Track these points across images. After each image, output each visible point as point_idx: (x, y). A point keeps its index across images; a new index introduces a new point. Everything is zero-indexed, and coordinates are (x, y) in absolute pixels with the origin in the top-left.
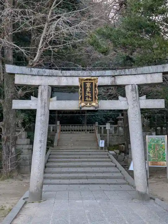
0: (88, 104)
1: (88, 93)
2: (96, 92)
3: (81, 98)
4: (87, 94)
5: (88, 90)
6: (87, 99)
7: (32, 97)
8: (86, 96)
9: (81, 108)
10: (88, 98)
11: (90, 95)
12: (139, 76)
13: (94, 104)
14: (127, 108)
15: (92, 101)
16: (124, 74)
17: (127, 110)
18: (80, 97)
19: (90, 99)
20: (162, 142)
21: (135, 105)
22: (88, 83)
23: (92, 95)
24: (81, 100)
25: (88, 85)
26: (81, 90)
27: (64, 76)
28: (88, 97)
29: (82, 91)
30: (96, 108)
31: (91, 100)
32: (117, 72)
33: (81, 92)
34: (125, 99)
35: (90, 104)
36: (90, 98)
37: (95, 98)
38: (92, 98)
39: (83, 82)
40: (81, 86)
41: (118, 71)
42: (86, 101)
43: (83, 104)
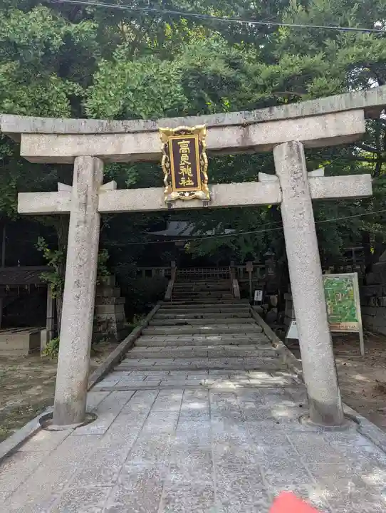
0: (187, 194)
1: (185, 166)
2: (202, 162)
3: (169, 180)
4: (183, 170)
5: (184, 158)
6: (183, 182)
7: (61, 186)
8: (181, 176)
9: (170, 205)
10: (187, 179)
11: (189, 171)
12: (307, 120)
13: (199, 193)
14: (279, 201)
15: (196, 185)
16: (269, 118)
17: (280, 204)
18: (166, 177)
19: (190, 182)
20: (349, 286)
21: (299, 189)
22: (184, 142)
23: (194, 171)
24: (169, 184)
25: (184, 147)
26: (166, 159)
27: (129, 133)
28: (186, 176)
29: (170, 162)
30: (205, 203)
31: (193, 184)
32: (253, 116)
33: (168, 165)
34: (273, 178)
35: (190, 195)
36: (191, 178)
37: (203, 178)
38: (194, 179)
39: (170, 139)
40: (166, 149)
41: (254, 112)
42: (182, 186)
43: (174, 195)
